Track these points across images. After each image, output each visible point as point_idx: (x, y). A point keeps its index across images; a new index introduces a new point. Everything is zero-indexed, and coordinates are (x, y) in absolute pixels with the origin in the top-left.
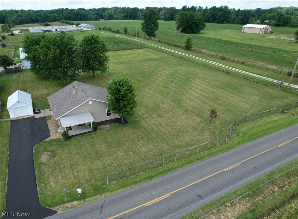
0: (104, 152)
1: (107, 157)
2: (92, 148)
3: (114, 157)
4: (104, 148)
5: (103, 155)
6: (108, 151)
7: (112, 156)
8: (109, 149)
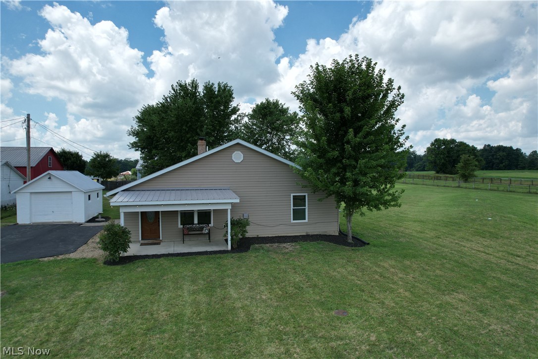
0: (258, 317)
1: (270, 340)
2: (202, 298)
3: (314, 344)
4: (264, 301)
5: (250, 329)
6: (285, 315)
7: (307, 341)
8: (292, 310)
